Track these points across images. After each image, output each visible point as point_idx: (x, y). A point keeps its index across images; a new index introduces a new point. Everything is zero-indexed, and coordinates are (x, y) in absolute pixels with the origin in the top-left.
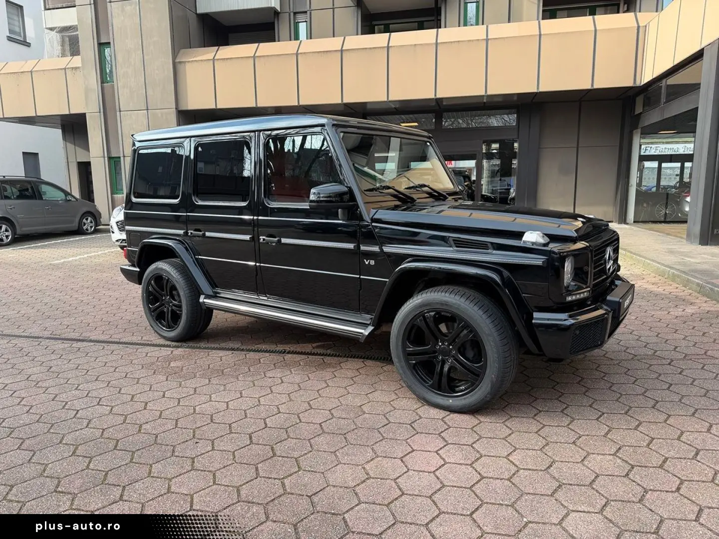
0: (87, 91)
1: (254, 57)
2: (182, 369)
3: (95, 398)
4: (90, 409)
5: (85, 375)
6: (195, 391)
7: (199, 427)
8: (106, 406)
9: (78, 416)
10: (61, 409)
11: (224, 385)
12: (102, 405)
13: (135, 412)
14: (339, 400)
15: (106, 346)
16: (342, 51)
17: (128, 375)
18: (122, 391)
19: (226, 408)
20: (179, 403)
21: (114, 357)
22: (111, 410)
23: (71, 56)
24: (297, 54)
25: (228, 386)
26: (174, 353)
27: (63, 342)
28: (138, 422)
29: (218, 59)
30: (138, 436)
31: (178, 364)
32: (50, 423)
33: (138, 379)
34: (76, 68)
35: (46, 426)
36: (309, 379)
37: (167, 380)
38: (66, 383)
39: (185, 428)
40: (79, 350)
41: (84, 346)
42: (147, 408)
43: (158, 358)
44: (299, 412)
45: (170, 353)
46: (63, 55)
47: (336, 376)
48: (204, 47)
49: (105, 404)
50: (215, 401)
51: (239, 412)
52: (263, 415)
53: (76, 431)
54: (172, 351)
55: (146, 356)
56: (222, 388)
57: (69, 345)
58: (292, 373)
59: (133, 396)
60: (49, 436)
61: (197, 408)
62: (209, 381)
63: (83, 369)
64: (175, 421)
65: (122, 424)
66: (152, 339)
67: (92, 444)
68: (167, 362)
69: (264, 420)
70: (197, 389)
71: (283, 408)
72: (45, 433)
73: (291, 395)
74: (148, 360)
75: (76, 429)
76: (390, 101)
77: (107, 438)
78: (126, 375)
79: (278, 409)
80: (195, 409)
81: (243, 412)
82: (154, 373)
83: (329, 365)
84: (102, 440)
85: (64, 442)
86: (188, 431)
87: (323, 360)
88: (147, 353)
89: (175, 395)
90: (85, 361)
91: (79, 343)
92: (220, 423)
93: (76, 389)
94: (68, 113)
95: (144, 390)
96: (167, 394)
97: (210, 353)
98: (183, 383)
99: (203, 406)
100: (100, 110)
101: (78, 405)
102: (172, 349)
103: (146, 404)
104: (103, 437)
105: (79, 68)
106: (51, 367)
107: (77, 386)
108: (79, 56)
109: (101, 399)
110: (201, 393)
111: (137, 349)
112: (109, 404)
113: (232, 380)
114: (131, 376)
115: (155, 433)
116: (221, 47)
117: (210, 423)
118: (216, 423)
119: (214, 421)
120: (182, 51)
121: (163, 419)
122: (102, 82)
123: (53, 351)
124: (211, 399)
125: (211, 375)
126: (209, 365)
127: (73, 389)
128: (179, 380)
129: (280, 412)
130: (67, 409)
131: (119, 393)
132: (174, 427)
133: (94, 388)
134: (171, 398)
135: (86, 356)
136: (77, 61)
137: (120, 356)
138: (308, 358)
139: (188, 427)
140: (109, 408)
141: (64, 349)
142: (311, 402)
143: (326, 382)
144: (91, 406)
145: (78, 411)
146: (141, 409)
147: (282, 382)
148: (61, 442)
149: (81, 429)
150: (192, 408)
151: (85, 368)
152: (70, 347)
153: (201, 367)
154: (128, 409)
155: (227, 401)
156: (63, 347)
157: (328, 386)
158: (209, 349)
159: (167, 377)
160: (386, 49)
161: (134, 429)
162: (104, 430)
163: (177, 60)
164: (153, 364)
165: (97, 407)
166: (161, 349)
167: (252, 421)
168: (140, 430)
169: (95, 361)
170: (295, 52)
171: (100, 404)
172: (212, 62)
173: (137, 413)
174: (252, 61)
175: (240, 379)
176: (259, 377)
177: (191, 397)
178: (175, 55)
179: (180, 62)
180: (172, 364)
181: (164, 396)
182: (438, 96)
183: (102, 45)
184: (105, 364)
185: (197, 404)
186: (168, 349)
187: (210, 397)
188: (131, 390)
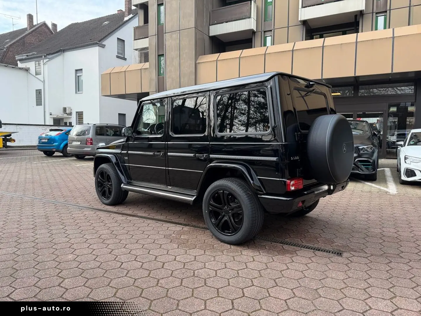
0: (151, 80)
1: (240, 58)
2: (188, 241)
3: (133, 255)
4: (129, 263)
5: (131, 238)
6: (195, 258)
7: (196, 288)
8: (140, 262)
9: (122, 266)
10: (114, 260)
11: (214, 257)
12: (137, 261)
13: (156, 269)
14: (298, 282)
15: (145, 221)
16: (293, 51)
17: (155, 241)
18: (150, 253)
19: (215, 275)
20: (184, 266)
21: (149, 228)
22: (142, 265)
23: (144, 62)
24: (265, 54)
25: (217, 258)
26: (184, 229)
27: (122, 216)
28: (157, 277)
29: (219, 60)
30: (156, 288)
31: (186, 237)
32: (105, 270)
33: (161, 245)
34: (146, 69)
35: (102, 272)
36: (273, 261)
37: (178, 248)
38: (119, 243)
39: (187, 287)
40: (130, 221)
41: (133, 219)
42: (164, 268)
43: (174, 231)
44: (268, 287)
45: (181, 229)
46: (141, 62)
47: (293, 261)
48: (212, 54)
49: (139, 260)
50: (208, 268)
51: (224, 280)
52: (241, 285)
53: (119, 278)
54: (183, 228)
55: (167, 229)
56: (213, 259)
57: (125, 218)
58: (260, 254)
59: (156, 257)
60: (103, 278)
61: (196, 272)
62: (205, 252)
63: (130, 234)
64: (181, 280)
65: (147, 277)
66: (172, 219)
67: (126, 289)
68: (179, 235)
69: (242, 289)
70: (196, 257)
71: (256, 282)
72: (101, 276)
73: (261, 271)
74: (168, 233)
75: (119, 276)
76: (323, 79)
77: (136, 287)
78: (154, 242)
79: (252, 282)
80: (194, 273)
81: (227, 280)
82: (171, 241)
83: (288, 252)
84: (133, 287)
85: (111, 285)
86: (189, 289)
87: (283, 247)
88: (168, 227)
89: (182, 260)
90: (133, 229)
91: (131, 217)
92: (211, 287)
93: (124, 247)
94: (140, 92)
95: (163, 254)
96: (178, 258)
97: (206, 232)
98: (188, 251)
99: (200, 271)
100: (156, 90)
101: (123, 258)
102: (182, 226)
103: (164, 264)
104: (134, 285)
105: (147, 68)
106: (113, 231)
107: (125, 245)
108: (148, 63)
109: (137, 256)
110: (199, 261)
111: (163, 224)
112: (141, 261)
113: (220, 253)
114: (157, 242)
115: (167, 287)
116: (221, 53)
117: (204, 286)
118: (208, 286)
119: (207, 285)
120: (200, 57)
121: (173, 277)
122: (158, 76)
123: (116, 221)
124: (205, 266)
125: (205, 248)
126: (205, 240)
127: (123, 247)
128: (185, 249)
129: (253, 285)
130: (116, 261)
131: (148, 253)
132: (180, 285)
133: (135, 248)
134: (180, 262)
135: (133, 226)
136: (147, 65)
137: (153, 228)
138: (272, 244)
139: (189, 287)
140: (141, 264)
141: (122, 220)
142: (277, 280)
143: (286, 265)
144: (131, 260)
145: (123, 263)
146: (160, 267)
147: (254, 260)
148: (108, 285)
149: (122, 277)
150: (193, 271)
151: (131, 234)
152: (126, 219)
153: (200, 241)
154: (153, 266)
155: (216, 269)
156: (122, 219)
157: (288, 269)
158: (205, 229)
159: (178, 246)
160: (322, 48)
161: (154, 282)
162: (135, 279)
163: (197, 62)
164: (171, 235)
165: (134, 262)
166: (176, 226)
167: (234, 289)
168: (157, 284)
169: (138, 229)
170: (264, 53)
171: (136, 260)
172: (216, 62)
173: (157, 270)
174: (238, 60)
175: (224, 254)
176: (237, 254)
177: (192, 262)
178: (196, 59)
179: (199, 63)
180: (182, 237)
181: (175, 260)
182: (357, 75)
183: (160, 56)
184: (143, 232)
185: (196, 268)
186: (180, 226)
187: (205, 265)
188: (156, 252)
